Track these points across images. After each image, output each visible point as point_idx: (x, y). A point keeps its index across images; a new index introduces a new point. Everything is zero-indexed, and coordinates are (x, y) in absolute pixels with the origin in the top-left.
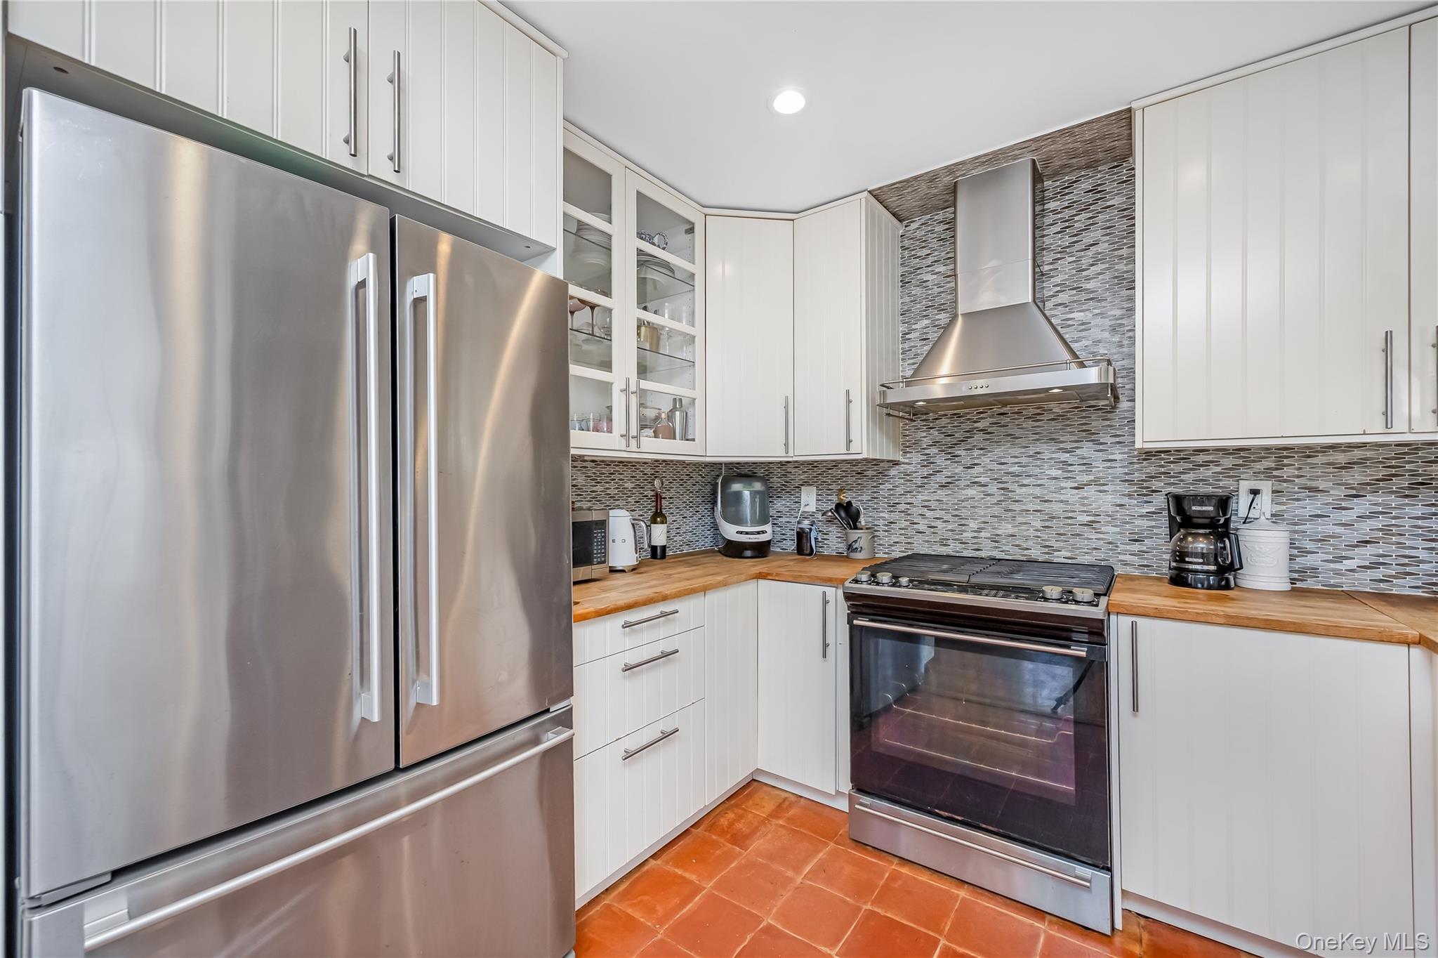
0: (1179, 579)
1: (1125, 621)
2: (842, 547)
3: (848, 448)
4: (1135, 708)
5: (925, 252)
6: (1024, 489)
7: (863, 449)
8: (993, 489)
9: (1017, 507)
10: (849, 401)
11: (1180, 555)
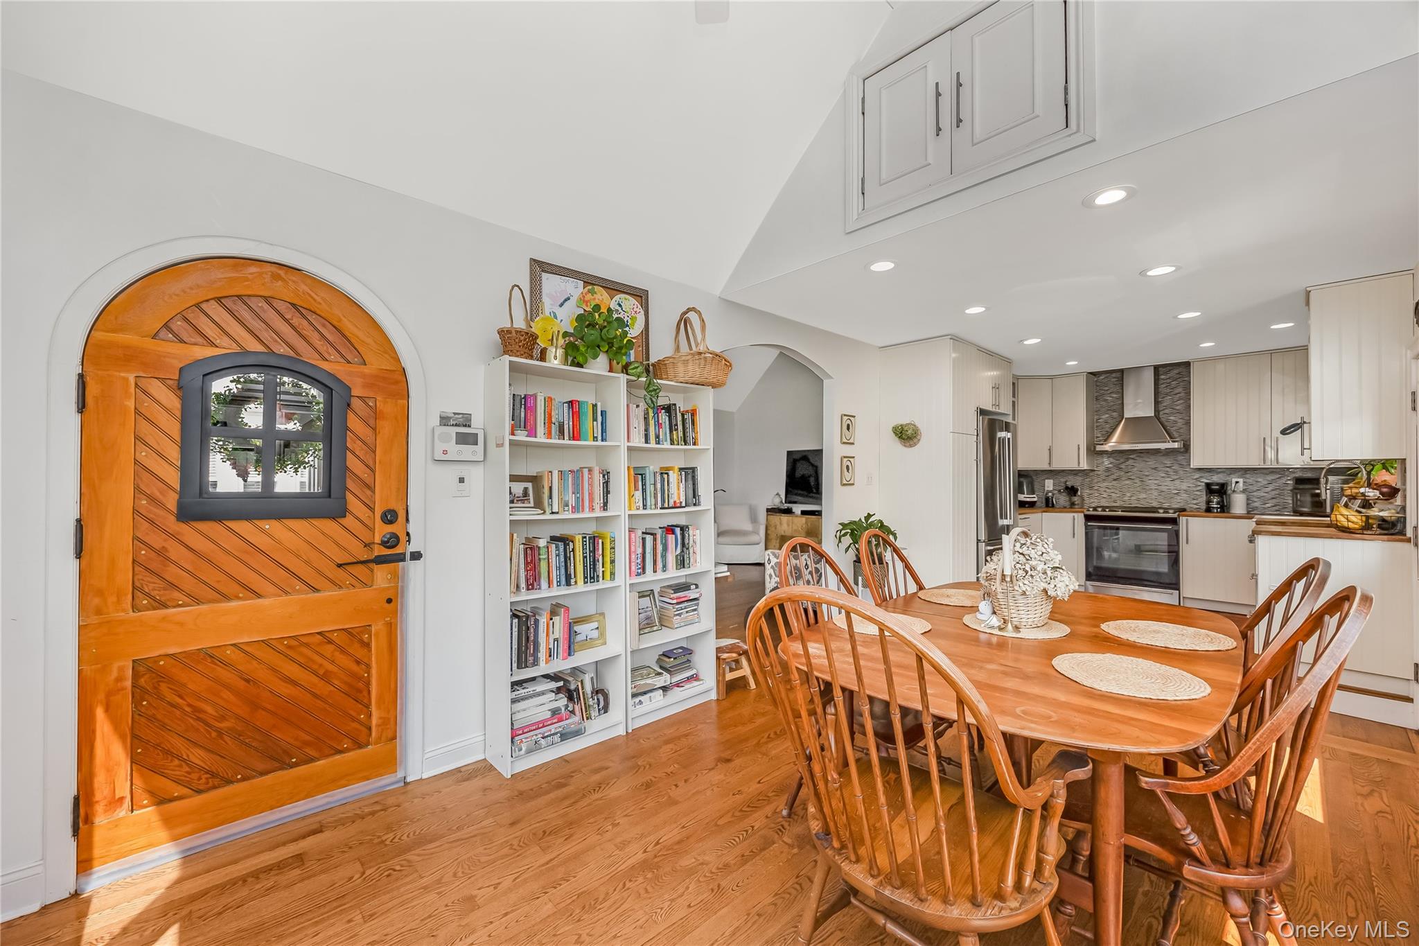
0: (1209, 510)
1: (1184, 518)
2: (1067, 504)
3: (1079, 465)
4: (1187, 543)
5: (1106, 388)
6: (1150, 481)
7: (1084, 466)
8: (1137, 481)
9: (1147, 488)
10: (1079, 449)
11: (1208, 502)
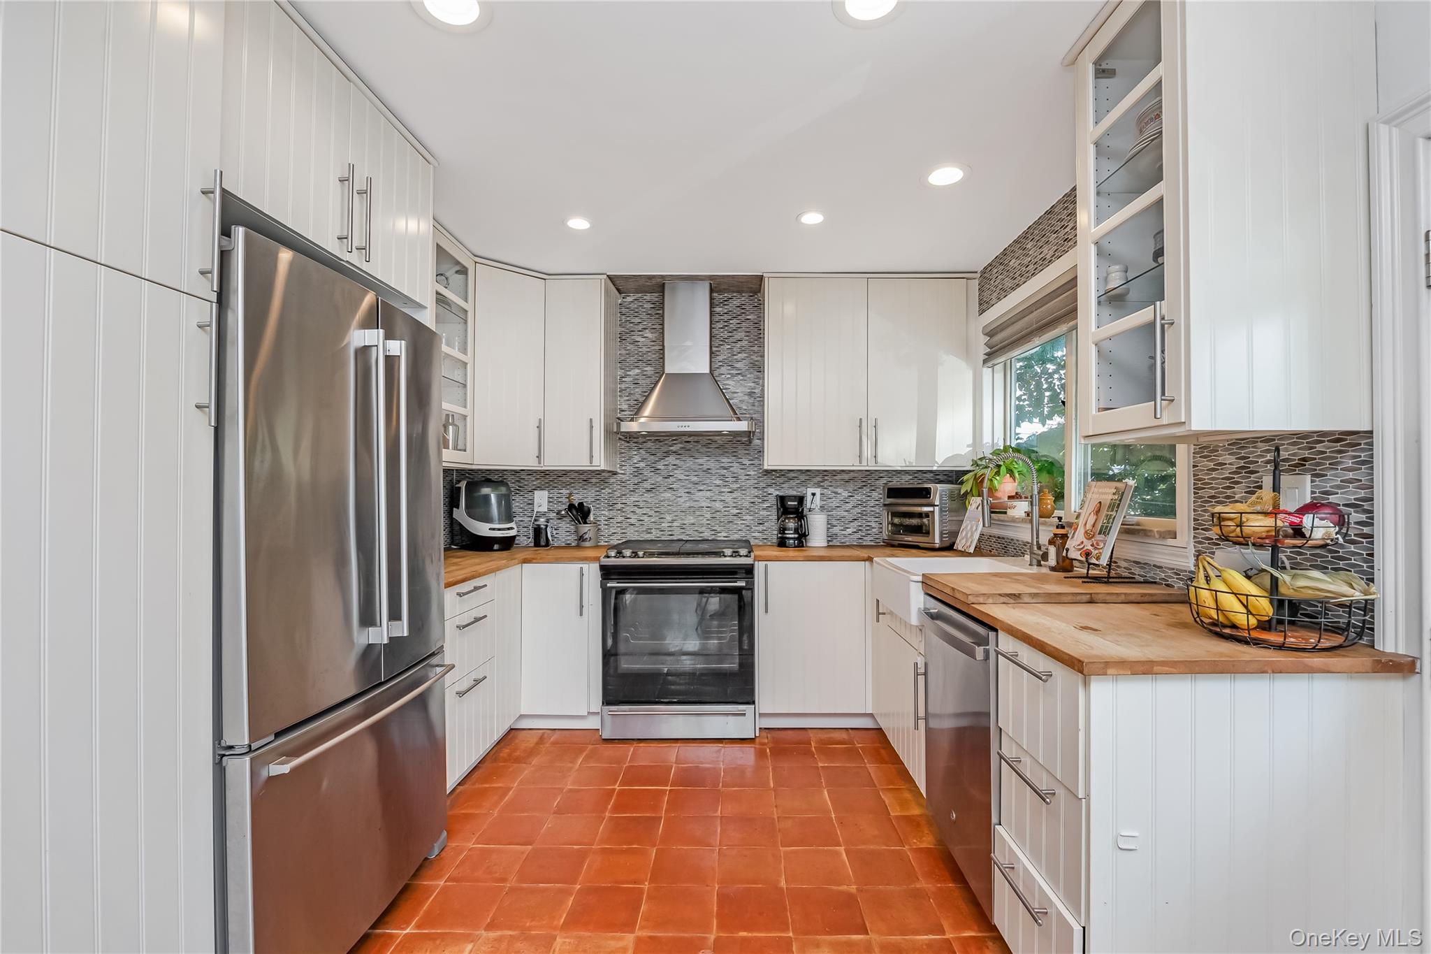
0: (782, 543)
1: (762, 564)
3: (591, 462)
4: (766, 611)
5: (637, 320)
6: (701, 493)
7: (600, 463)
8: (682, 492)
10: (592, 427)
11: (783, 530)
